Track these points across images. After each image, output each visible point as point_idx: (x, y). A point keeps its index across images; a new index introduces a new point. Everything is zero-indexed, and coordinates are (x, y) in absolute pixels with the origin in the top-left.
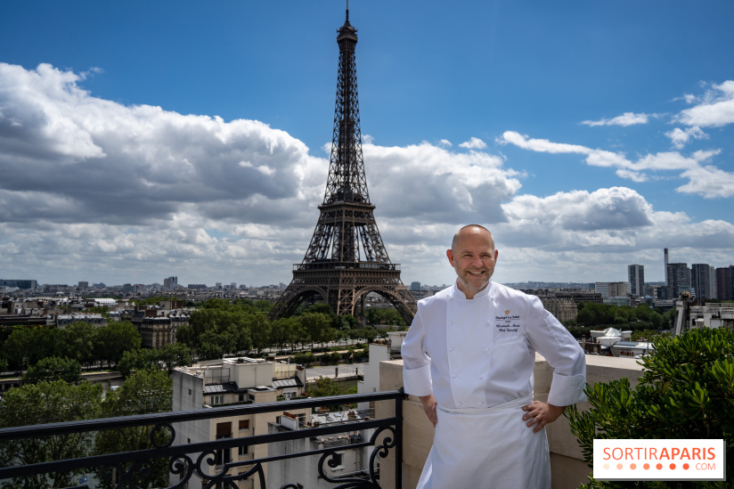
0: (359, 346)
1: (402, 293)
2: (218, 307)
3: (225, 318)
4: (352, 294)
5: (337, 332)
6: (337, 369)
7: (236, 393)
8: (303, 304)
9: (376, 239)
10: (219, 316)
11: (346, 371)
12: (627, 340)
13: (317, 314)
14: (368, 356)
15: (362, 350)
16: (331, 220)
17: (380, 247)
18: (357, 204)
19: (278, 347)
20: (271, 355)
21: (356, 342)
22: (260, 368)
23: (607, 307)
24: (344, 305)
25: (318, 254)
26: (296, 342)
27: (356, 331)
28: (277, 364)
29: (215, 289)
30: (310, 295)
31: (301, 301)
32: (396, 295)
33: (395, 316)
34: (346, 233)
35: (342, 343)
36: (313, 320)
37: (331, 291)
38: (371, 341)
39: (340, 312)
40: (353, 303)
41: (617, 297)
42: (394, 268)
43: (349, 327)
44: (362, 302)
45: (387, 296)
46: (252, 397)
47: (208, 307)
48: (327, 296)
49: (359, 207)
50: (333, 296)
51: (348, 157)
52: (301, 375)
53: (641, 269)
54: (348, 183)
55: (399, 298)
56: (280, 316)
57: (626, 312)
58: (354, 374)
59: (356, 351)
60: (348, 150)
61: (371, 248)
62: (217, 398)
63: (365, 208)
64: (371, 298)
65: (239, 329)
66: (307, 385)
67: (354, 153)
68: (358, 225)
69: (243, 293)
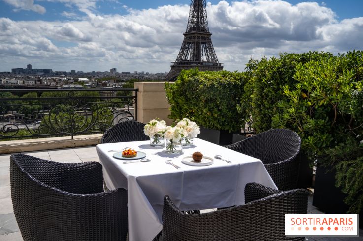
9: (212, 50)
16: (189, 41)
17: (213, 55)
25: (183, 58)
29: (134, 74)
34: (197, 48)
42: (220, 65)
49: (203, 34)
51: (199, 8)
54: (198, 22)
60: (199, 5)
61: (209, 55)
63: (206, 35)
67: (202, 6)
68: (203, 43)
69: (147, 76)
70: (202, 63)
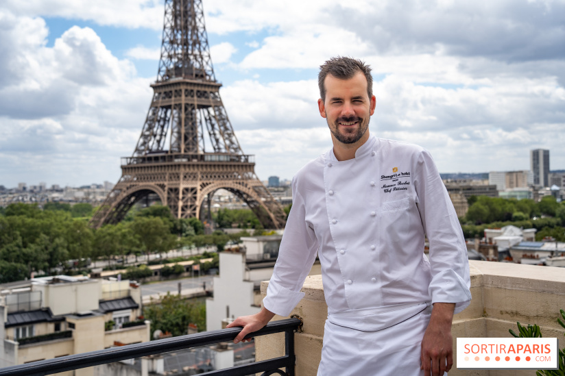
0: (206, 255)
1: (258, 190)
2: (22, 213)
3: (32, 228)
4: (196, 193)
5: (179, 239)
6: (180, 285)
7: (51, 322)
8: (135, 206)
9: (224, 125)
10: (24, 225)
11: (190, 287)
12: (530, 240)
13: (152, 219)
14: (218, 268)
15: (210, 260)
16: (167, 102)
17: (229, 135)
18: (199, 81)
19: (104, 260)
20: (95, 271)
21: (203, 250)
22: (82, 288)
23: (504, 201)
24: (186, 206)
25: (152, 144)
26: (128, 254)
27: (201, 237)
28: (104, 282)
29: (18, 191)
30: (143, 195)
31: (132, 204)
32: (250, 192)
33: (250, 217)
34: (186, 119)
35: (185, 252)
36: (147, 226)
37: (171, 190)
38: (221, 249)
39: (182, 215)
40: (198, 203)
41: (516, 189)
42: (247, 160)
43: (192, 232)
44: (209, 202)
45: (238, 193)
46: (72, 326)
47: (8, 214)
48: (165, 195)
49: (202, 85)
50: (173, 195)
51: (186, 21)
52: (136, 295)
53: (547, 154)
54: (186, 55)
55: (254, 196)
56: (107, 222)
57: (527, 206)
58: (200, 290)
59: (203, 261)
60: (186, 12)
61: (218, 136)
62: (24, 331)
63: (209, 86)
64: (219, 197)
65: (52, 241)
66: (143, 306)
67: (194, 16)
68: (201, 107)
69: (55, 195)
70: (202, 157)
